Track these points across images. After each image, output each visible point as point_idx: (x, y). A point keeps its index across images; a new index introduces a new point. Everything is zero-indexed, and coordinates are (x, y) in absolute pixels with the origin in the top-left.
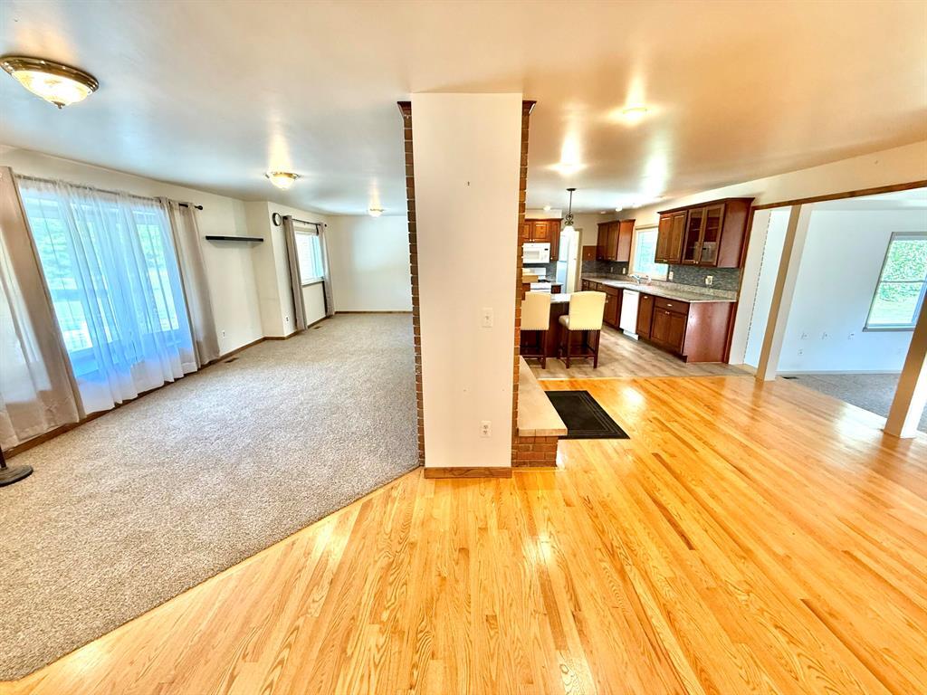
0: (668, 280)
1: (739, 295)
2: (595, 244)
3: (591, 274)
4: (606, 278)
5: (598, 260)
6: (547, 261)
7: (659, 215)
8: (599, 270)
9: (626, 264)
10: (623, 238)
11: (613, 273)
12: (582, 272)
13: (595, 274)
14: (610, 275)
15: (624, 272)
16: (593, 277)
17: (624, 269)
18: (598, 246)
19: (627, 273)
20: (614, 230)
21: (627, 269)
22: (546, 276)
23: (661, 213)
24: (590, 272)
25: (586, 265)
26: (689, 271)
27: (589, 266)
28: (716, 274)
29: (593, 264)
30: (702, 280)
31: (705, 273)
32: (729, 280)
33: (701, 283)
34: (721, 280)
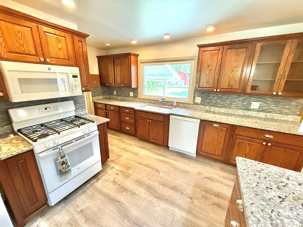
0: (195, 103)
2: (98, 73)
3: (100, 97)
4: (110, 99)
5: (101, 85)
6: (78, 92)
8: (103, 94)
12: (92, 97)
14: (114, 97)
15: (131, 96)
16: (101, 99)
17: (131, 93)
18: (100, 75)
19: (135, 96)
21: (136, 93)
23: (200, 46)
24: (98, 96)
25: (94, 90)
26: (224, 97)
27: (97, 91)
28: (265, 101)
29: (98, 89)
30: (245, 105)
31: (248, 100)
32: (286, 106)
33: (243, 107)
34: (273, 106)
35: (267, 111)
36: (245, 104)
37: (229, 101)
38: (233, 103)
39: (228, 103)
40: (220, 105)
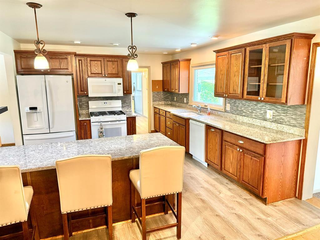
0: (226, 111)
1: (307, 132)
2: (161, 79)
3: (160, 103)
5: (164, 90)
6: (121, 94)
7: (215, 54)
8: (165, 99)
9: (186, 95)
10: (183, 74)
11: (177, 101)
12: (153, 101)
13: (163, 103)
14: (174, 103)
15: (185, 102)
16: (162, 106)
17: (185, 99)
18: (163, 80)
19: (187, 103)
20: (175, 68)
21: (188, 99)
22: (122, 107)
23: (217, 52)
24: (159, 101)
25: (156, 96)
26: (246, 104)
27: (158, 96)
28: (277, 109)
29: (160, 94)
30: (262, 114)
31: (264, 107)
32: (293, 116)
33: (261, 117)
34: (283, 116)
35: (279, 122)
36: (263, 112)
37: (250, 108)
38: (254, 112)
39: (250, 111)
40: (244, 114)
